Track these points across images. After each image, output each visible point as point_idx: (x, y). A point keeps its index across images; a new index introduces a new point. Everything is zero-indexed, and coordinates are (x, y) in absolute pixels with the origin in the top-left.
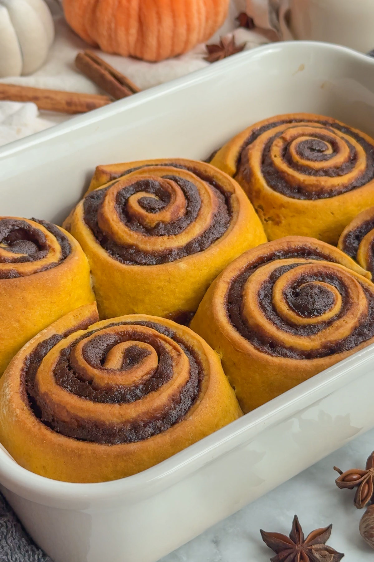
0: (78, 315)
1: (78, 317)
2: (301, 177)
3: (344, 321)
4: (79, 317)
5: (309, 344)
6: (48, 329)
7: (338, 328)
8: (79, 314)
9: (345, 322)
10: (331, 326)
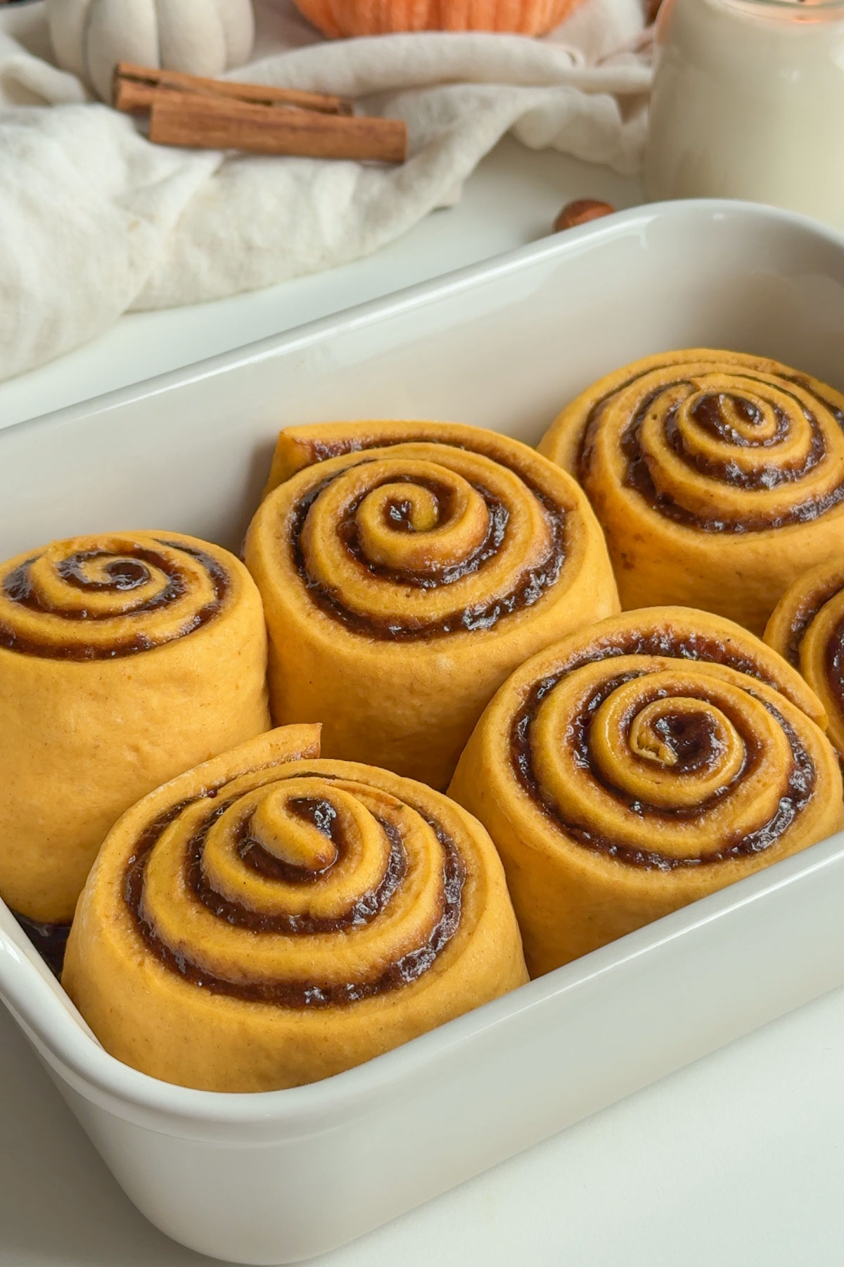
0: (280, 744)
1: (279, 748)
2: (699, 485)
3: (759, 781)
4: (282, 748)
5: (696, 841)
6: (211, 762)
7: (748, 800)
8: (283, 743)
9: (762, 783)
10: (735, 795)
